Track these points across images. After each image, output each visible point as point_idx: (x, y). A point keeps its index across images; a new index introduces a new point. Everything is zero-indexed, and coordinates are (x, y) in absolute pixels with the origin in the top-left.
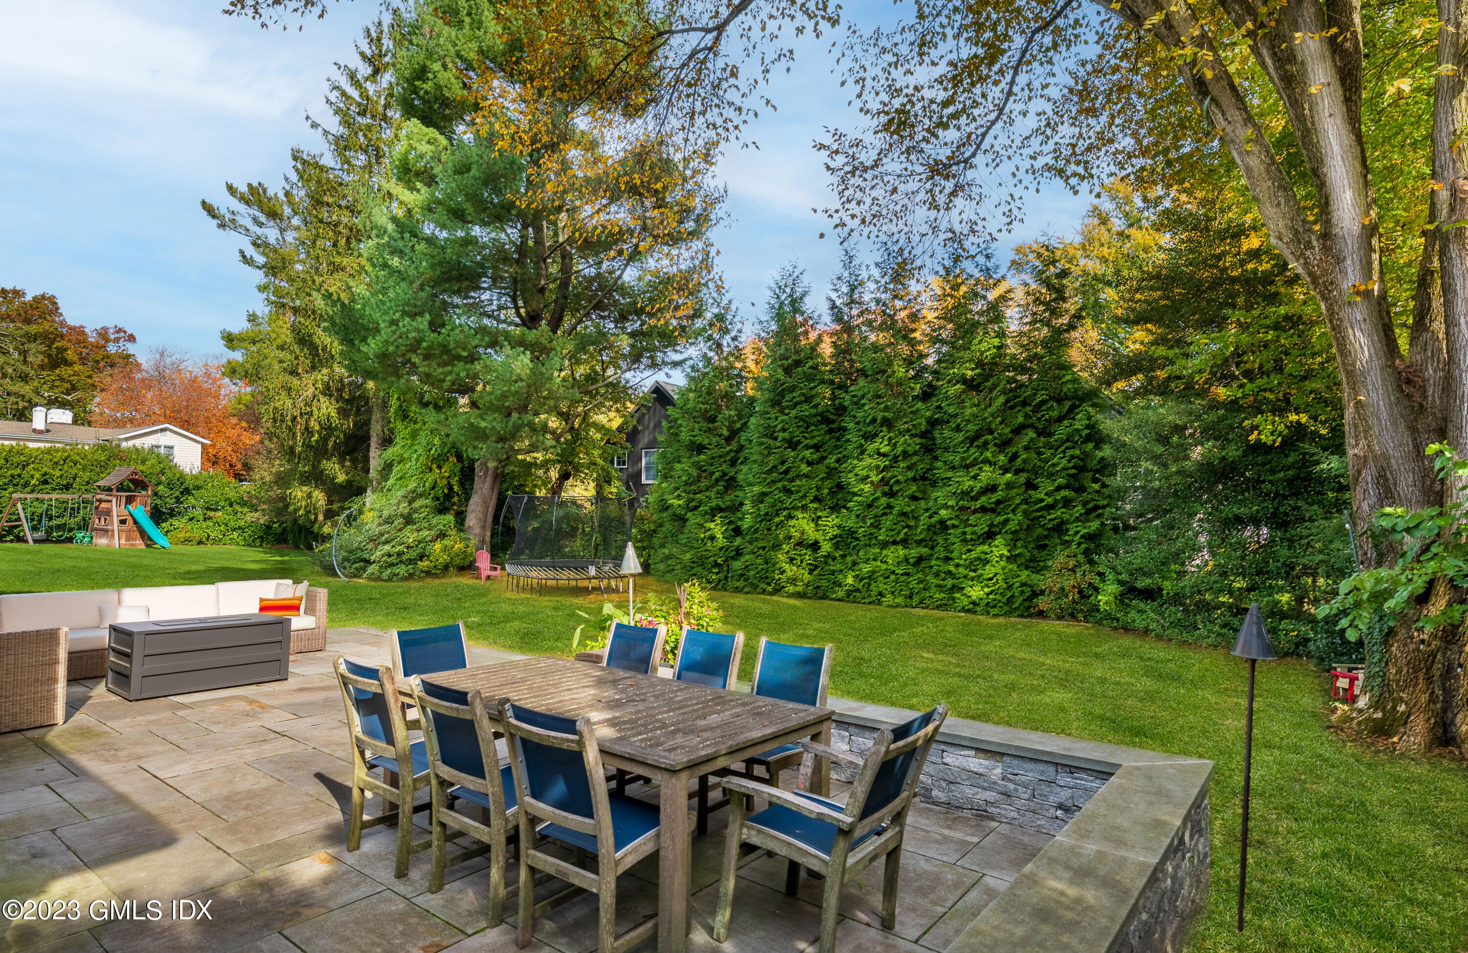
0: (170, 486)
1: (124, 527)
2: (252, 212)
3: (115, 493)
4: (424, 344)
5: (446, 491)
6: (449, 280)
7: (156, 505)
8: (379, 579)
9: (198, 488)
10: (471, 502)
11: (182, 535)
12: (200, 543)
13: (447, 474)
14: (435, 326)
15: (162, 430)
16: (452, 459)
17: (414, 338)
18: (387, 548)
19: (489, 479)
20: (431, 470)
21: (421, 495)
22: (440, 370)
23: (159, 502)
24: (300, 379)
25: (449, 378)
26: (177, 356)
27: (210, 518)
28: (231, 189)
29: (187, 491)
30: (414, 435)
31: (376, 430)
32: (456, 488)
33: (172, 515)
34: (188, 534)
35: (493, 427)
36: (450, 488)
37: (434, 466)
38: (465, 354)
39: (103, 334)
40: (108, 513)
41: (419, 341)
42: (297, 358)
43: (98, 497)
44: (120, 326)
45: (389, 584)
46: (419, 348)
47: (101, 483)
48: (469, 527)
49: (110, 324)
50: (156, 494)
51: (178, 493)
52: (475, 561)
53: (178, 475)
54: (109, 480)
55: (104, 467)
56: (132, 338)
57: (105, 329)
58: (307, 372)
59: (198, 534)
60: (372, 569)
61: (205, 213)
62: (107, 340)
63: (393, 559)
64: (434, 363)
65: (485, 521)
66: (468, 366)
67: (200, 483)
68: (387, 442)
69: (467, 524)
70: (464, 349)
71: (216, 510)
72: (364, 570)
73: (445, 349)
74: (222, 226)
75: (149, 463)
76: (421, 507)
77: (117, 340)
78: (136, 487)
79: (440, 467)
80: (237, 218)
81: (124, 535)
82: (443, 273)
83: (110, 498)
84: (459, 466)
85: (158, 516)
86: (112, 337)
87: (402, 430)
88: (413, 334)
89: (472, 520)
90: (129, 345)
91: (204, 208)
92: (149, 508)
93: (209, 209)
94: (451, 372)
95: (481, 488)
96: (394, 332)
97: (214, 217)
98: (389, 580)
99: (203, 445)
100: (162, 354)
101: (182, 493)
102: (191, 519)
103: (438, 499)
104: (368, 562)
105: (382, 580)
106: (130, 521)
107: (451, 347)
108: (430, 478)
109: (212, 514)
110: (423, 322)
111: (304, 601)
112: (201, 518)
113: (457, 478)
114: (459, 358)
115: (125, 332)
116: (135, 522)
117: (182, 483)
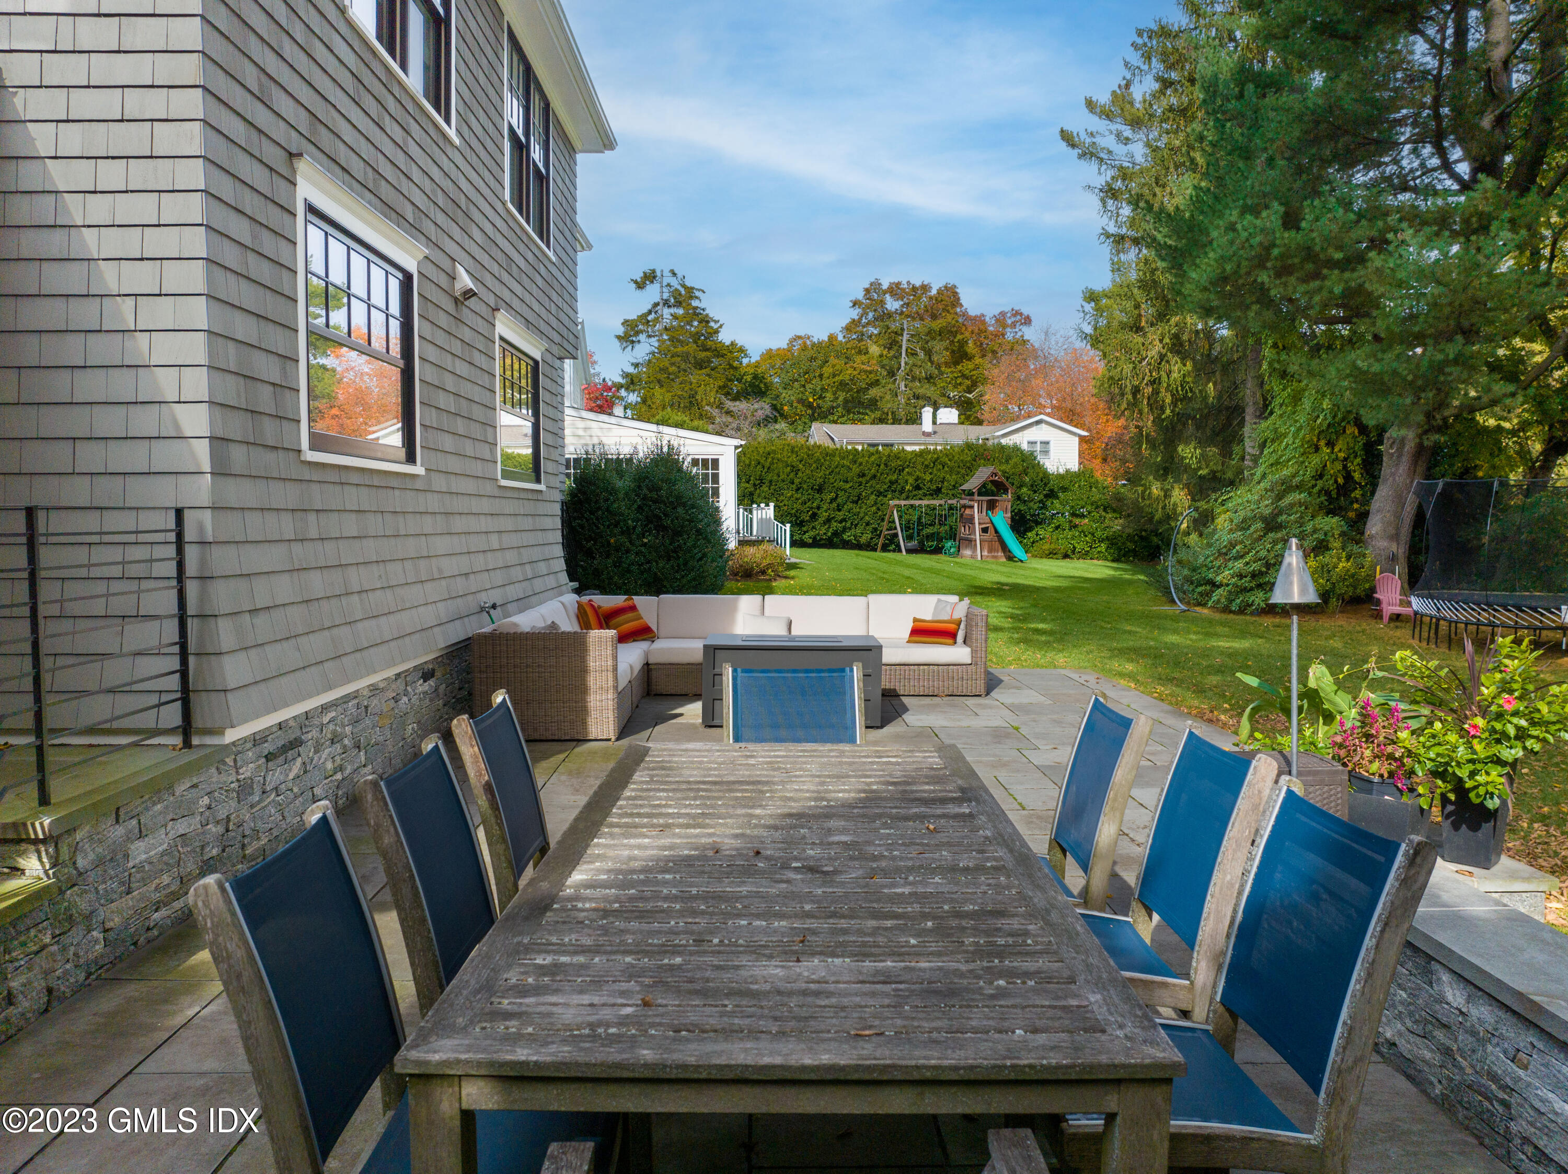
0: (1034, 488)
1: (987, 536)
2: (1114, 127)
3: (976, 497)
4: (1276, 252)
5: (1341, 481)
6: (1316, 141)
7: (1020, 511)
8: (1226, 610)
9: (1064, 489)
10: (1377, 496)
11: (1046, 546)
12: (1066, 556)
13: (1342, 455)
14: (1291, 221)
15: (1038, 422)
16: (1352, 430)
17: (1261, 244)
18: (1239, 565)
19: (1405, 459)
20: (1317, 449)
21: (1299, 487)
22: (1302, 288)
23: (1022, 507)
24: (1144, 335)
25: (1317, 299)
26: (1062, 332)
27: (1076, 526)
28: (1090, 104)
29: (1052, 495)
30: (1296, 399)
31: (1249, 395)
32: (1357, 476)
33: (1038, 523)
34: (1053, 546)
35: (1395, 373)
36: (1348, 477)
37: (1322, 443)
38: (1338, 256)
39: (1001, 320)
40: (971, 520)
41: (1268, 249)
42: (1137, 306)
43: (962, 502)
44: (1016, 308)
45: (1242, 617)
46: (1268, 260)
47: (966, 487)
48: (1371, 537)
49: (1007, 309)
50: (1019, 498)
51: (1042, 497)
52: (1373, 590)
53: (1041, 475)
54: (973, 483)
55: (970, 469)
56: (1027, 321)
57: (1003, 314)
58: (1152, 325)
59: (1063, 545)
60: (1219, 594)
61: (1064, 144)
62: (1005, 326)
63: (1246, 583)
64: (1292, 280)
65: (1398, 529)
66: (1347, 275)
67: (1066, 483)
68: (1264, 411)
69: (1367, 533)
70: (1340, 248)
71: (1082, 516)
72: (1208, 594)
73: (1309, 254)
74: (1082, 156)
75: (1012, 462)
76: (1292, 505)
77: (1014, 325)
78: (999, 490)
79: (1331, 444)
80: (1098, 140)
81: (986, 545)
82: (1306, 132)
83: (971, 503)
84: (1362, 440)
85: (1020, 525)
86: (1009, 321)
87: (1281, 393)
88: (1258, 239)
89: (1374, 526)
90: (1025, 329)
91: (1063, 138)
92: (1009, 515)
93: (1067, 138)
94: (1320, 289)
95: (1393, 474)
96: (1232, 242)
97: (1073, 146)
98: (1241, 611)
99: (1082, 439)
100: (1046, 333)
101: (1046, 496)
102: (1057, 528)
103: (1328, 493)
104: (1215, 585)
105: (1231, 612)
106: (991, 530)
107: (1317, 248)
108: (1315, 460)
109: (1077, 521)
110: (1272, 217)
111: (962, 626)
112: (1067, 526)
113: (1358, 460)
114: (1332, 264)
115: (1021, 314)
116: (996, 531)
117: (1046, 485)
